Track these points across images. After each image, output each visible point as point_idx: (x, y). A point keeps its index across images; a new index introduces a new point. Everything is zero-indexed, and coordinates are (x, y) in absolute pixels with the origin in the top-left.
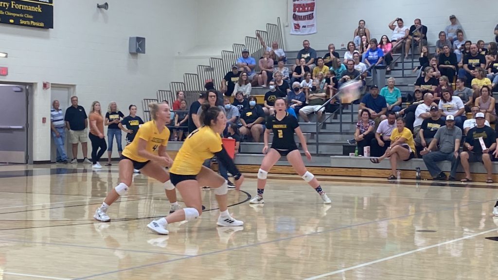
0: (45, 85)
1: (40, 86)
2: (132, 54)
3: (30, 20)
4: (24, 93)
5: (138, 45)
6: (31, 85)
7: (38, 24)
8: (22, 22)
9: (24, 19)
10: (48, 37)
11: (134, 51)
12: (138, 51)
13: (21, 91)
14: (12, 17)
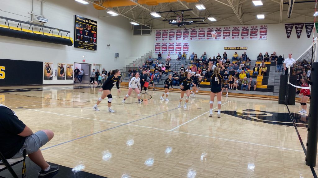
0: (94, 65)
1: (93, 65)
2: (115, 57)
3: (91, 48)
4: (89, 66)
5: (117, 55)
6: (91, 64)
7: (93, 49)
8: (89, 49)
9: (89, 48)
10: (95, 53)
11: (116, 57)
12: (117, 57)
13: (88, 66)
14: (86, 47)
